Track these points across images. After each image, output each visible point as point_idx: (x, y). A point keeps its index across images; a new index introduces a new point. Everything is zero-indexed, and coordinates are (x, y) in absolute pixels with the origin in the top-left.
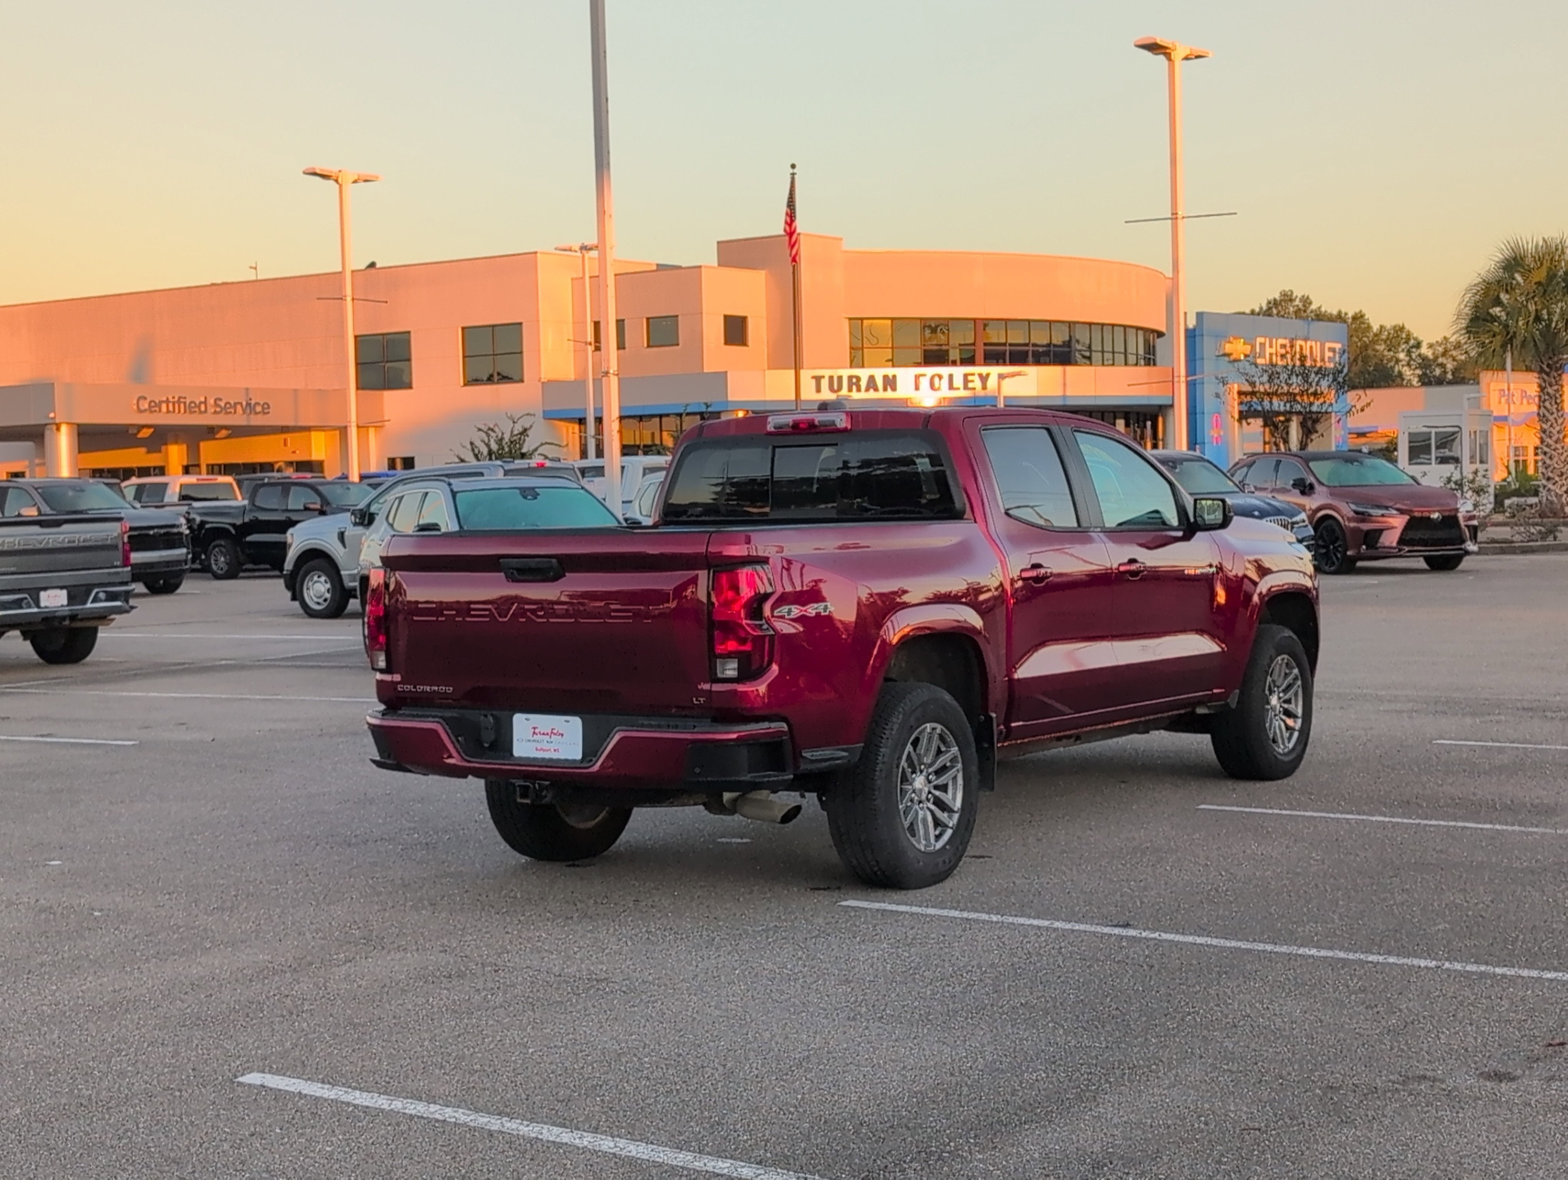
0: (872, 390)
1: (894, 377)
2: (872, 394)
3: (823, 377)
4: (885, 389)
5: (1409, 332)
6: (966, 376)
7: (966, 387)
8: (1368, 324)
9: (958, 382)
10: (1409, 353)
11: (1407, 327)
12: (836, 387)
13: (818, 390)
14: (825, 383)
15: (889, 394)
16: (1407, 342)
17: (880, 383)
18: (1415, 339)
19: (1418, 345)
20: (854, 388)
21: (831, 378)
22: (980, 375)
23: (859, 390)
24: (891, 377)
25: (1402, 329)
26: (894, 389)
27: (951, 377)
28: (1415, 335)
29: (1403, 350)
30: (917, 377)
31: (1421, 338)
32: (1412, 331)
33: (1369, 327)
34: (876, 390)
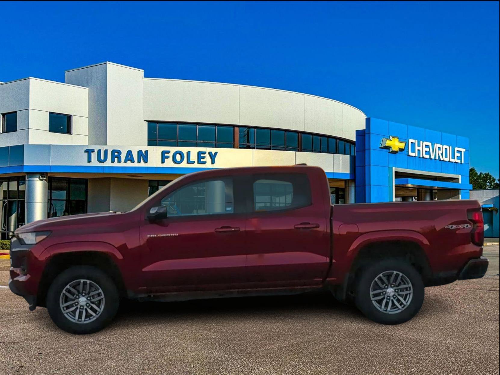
0: (129, 162)
1: (146, 152)
2: (129, 164)
3: (93, 151)
4: (139, 162)
5: (491, 176)
6: (199, 153)
7: (199, 162)
8: (476, 172)
9: (194, 157)
10: (490, 183)
11: (490, 174)
12: (102, 158)
13: (89, 161)
14: (94, 156)
15: (142, 164)
16: (490, 179)
17: (135, 157)
18: (493, 178)
19: (494, 180)
20: (116, 159)
21: (99, 151)
22: (210, 154)
23: (119, 161)
24: (144, 152)
25: (488, 174)
26: (146, 162)
27: (189, 153)
28: (493, 177)
29: (488, 182)
30: (163, 153)
31: (495, 178)
32: (492, 175)
33: (476, 174)
34: (133, 161)
